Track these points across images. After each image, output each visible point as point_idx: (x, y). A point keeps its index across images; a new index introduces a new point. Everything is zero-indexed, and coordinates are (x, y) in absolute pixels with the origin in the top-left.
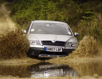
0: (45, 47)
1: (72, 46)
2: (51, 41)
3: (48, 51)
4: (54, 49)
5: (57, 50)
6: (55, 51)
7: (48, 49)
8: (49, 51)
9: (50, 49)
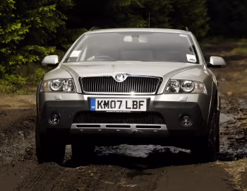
0: (88, 98)
1: (181, 91)
2: (111, 77)
3: (100, 109)
4: (118, 104)
5: (130, 105)
6: (123, 109)
7: (99, 104)
8: (103, 110)
9: (106, 104)
